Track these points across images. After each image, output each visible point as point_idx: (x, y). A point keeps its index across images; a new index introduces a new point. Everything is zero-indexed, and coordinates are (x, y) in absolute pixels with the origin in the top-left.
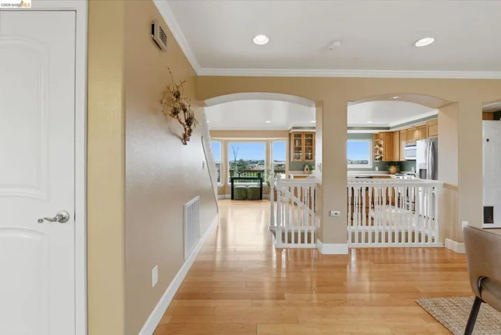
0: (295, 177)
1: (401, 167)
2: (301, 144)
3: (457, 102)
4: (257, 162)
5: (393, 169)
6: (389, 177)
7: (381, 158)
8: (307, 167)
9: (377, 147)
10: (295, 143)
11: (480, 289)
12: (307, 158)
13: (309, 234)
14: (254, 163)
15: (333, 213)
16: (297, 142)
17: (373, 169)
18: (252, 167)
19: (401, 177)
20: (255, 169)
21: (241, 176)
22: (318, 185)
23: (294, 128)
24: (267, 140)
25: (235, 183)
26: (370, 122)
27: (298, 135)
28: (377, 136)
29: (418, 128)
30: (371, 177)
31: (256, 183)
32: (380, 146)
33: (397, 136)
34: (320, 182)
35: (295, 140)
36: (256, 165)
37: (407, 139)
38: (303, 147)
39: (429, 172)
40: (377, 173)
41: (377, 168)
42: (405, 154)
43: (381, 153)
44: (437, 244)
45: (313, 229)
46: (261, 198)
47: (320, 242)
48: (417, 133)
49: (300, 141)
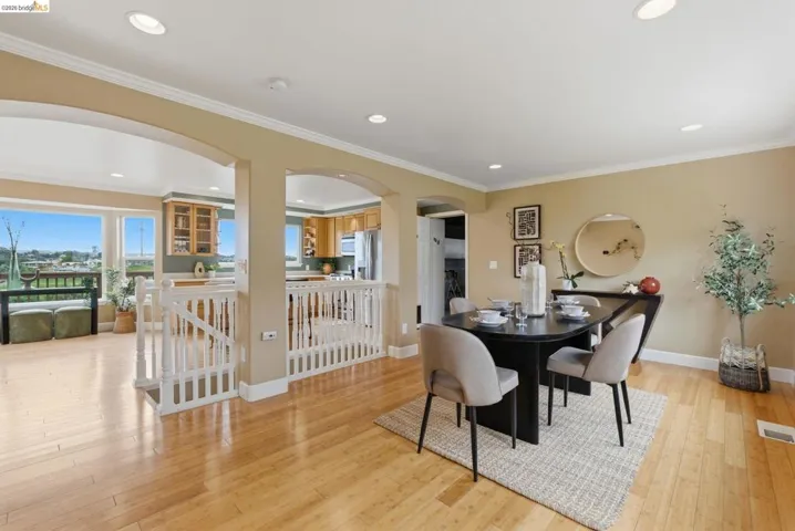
0: (177, 284)
1: (336, 265)
2: (188, 226)
3: (398, 193)
4: (57, 255)
5: (327, 268)
6: (323, 279)
7: (313, 253)
8: (199, 265)
9: (308, 236)
10: (176, 222)
11: (432, 384)
12: (201, 249)
13: (226, 377)
14: (47, 256)
15: (266, 334)
16: (180, 221)
17: (303, 268)
18: (41, 266)
19: (338, 278)
20: (51, 270)
21: (33, 287)
22: (240, 294)
23: (175, 194)
24: (111, 211)
25: (11, 305)
26: (301, 201)
27: (182, 210)
28: (308, 222)
29: (355, 216)
30: (306, 280)
31: (82, 301)
32: (312, 235)
33: (332, 225)
34: (245, 289)
35: (176, 217)
36: (55, 262)
37: (344, 229)
38: (193, 229)
39: (368, 272)
40: (308, 273)
41: (308, 267)
42: (340, 248)
43: (312, 245)
44: (381, 354)
45: (231, 368)
46: (94, 331)
47: (245, 385)
48: (354, 223)
49: (187, 219)
